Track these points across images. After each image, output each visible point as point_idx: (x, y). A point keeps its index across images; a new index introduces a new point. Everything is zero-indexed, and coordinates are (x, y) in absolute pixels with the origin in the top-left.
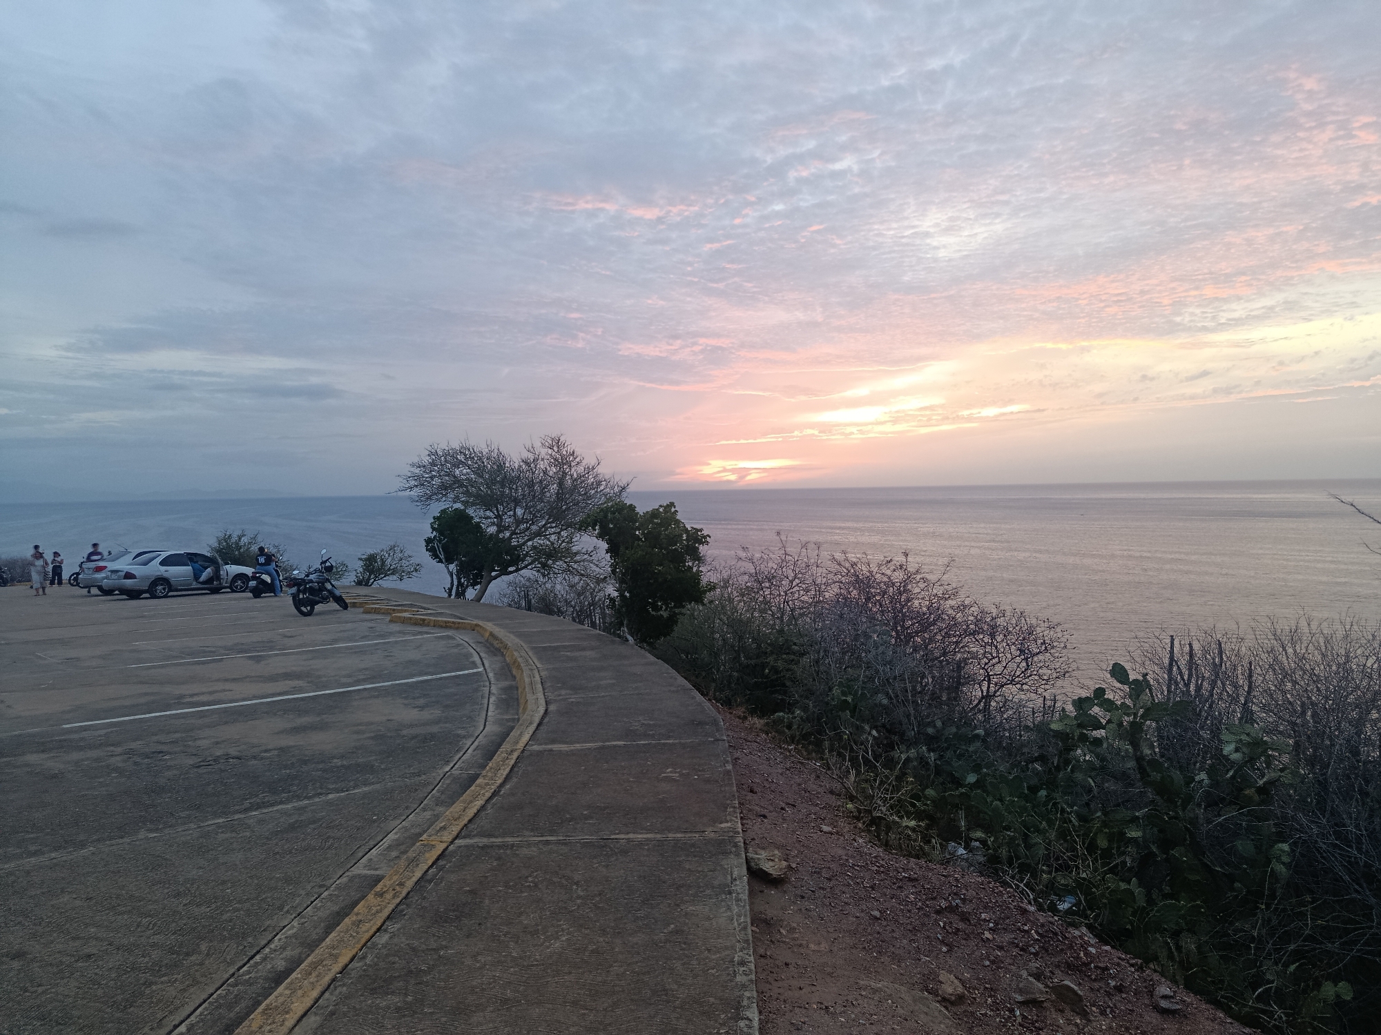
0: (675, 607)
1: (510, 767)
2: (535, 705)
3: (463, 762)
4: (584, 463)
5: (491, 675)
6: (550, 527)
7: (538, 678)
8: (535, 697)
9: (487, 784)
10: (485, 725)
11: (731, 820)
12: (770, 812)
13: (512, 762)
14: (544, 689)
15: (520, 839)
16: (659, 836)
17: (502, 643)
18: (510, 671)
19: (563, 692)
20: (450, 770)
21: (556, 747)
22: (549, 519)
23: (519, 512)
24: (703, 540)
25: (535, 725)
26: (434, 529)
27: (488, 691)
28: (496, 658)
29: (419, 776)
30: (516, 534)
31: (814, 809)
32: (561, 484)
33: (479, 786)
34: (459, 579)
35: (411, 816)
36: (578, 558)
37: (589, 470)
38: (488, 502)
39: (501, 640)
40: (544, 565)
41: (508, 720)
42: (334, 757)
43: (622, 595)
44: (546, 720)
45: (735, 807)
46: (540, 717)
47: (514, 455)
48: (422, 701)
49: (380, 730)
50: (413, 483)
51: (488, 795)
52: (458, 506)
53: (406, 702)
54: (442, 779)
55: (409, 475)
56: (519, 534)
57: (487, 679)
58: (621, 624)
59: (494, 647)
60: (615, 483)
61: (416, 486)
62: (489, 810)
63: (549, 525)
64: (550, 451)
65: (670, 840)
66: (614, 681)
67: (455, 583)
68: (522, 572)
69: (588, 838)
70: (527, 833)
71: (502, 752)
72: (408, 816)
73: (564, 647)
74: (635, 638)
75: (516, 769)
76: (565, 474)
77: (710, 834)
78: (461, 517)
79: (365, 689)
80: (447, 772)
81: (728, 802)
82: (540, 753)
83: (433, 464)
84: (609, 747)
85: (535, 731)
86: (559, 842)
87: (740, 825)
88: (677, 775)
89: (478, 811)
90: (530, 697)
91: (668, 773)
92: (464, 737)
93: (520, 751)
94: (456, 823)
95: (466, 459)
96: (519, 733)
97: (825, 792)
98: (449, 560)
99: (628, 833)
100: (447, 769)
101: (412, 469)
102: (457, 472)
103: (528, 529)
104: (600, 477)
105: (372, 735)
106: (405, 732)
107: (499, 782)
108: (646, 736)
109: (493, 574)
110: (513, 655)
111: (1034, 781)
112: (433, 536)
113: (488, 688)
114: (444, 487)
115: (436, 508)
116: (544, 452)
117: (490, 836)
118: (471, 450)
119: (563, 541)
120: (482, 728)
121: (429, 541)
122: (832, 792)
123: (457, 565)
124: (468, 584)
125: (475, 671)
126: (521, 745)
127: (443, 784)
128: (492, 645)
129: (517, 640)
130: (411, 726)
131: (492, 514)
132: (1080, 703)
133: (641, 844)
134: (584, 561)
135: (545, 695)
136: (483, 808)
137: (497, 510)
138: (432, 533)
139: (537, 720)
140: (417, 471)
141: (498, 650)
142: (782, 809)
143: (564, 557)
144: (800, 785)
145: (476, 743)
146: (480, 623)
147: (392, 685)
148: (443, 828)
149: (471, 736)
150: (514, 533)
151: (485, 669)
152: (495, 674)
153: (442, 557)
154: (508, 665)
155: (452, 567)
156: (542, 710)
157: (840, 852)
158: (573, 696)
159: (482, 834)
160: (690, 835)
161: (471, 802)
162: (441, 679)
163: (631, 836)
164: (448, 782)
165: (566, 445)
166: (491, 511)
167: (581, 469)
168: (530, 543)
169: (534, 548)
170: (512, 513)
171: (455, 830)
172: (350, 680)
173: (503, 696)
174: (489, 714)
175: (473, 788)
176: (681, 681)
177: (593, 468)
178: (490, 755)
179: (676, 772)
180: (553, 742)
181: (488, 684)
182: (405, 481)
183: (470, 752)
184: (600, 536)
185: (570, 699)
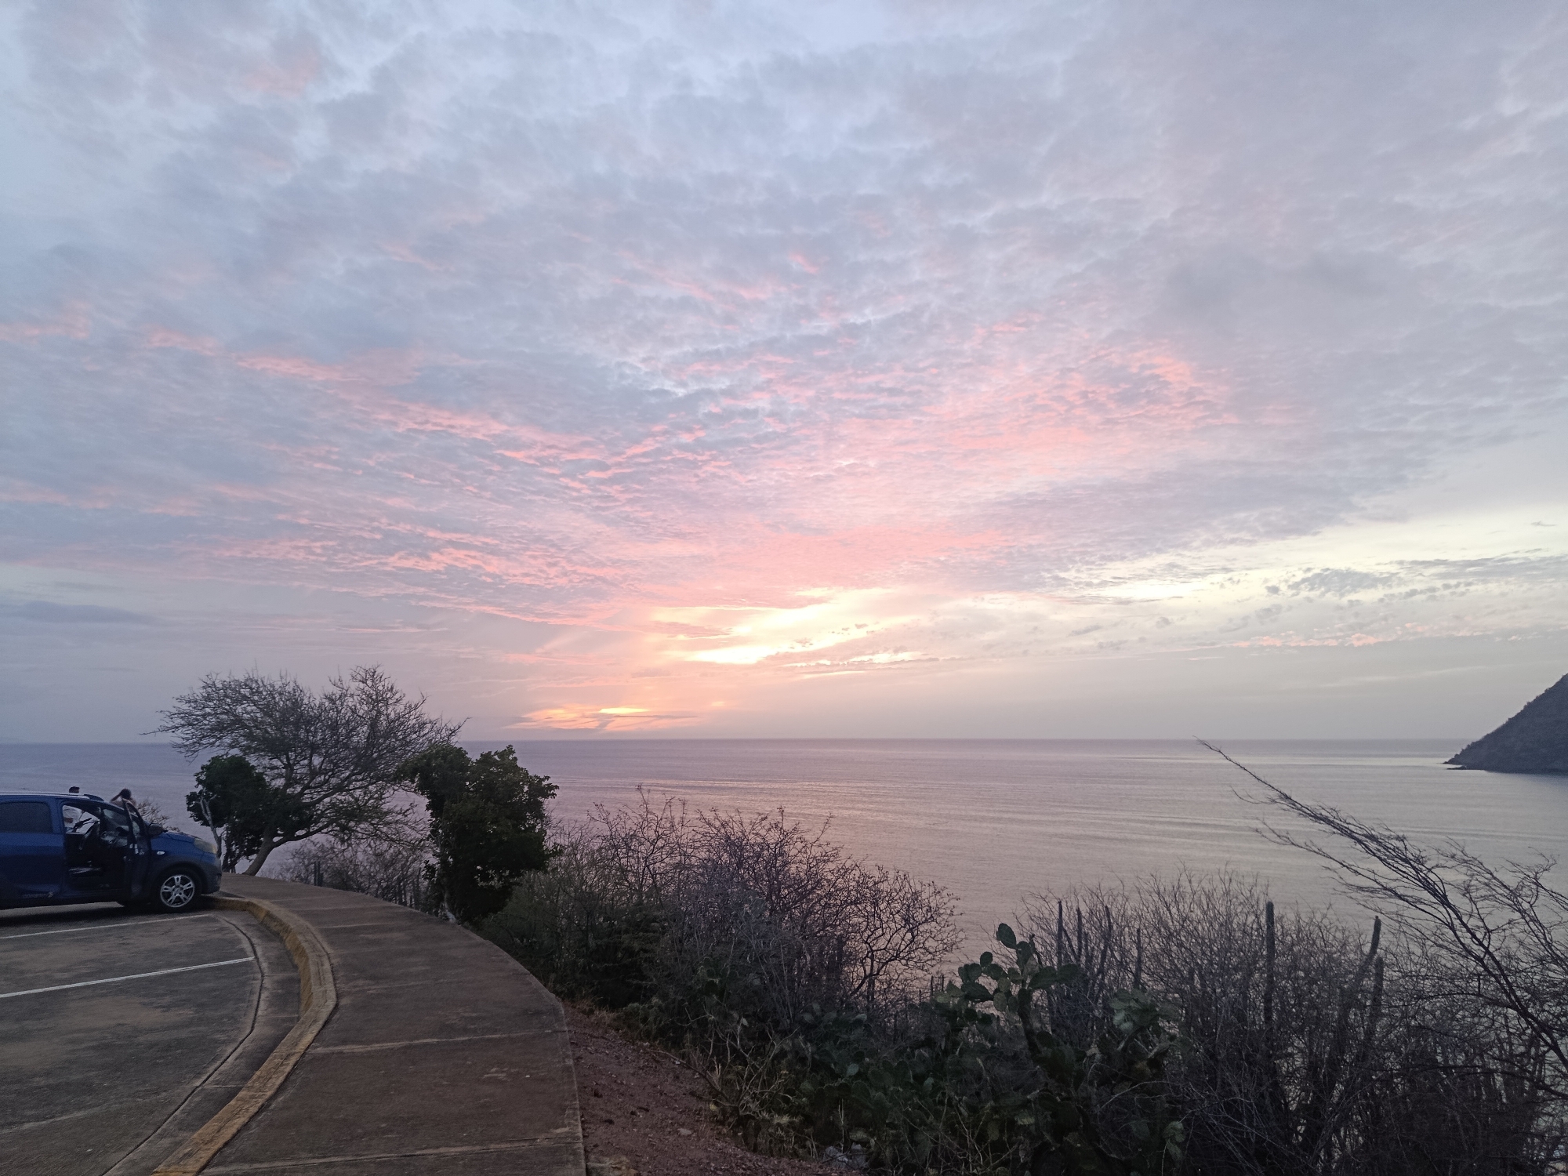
0: (511, 876)
1: (285, 1075)
2: (323, 998)
3: (220, 1074)
4: (404, 702)
5: (264, 965)
6: (355, 780)
7: (327, 966)
8: (322, 989)
9: (252, 1097)
10: (253, 1027)
11: (569, 1124)
12: (618, 1117)
13: (288, 1069)
14: (334, 979)
15: (294, 1163)
16: (477, 1148)
17: (282, 925)
18: (291, 960)
19: (360, 982)
20: (200, 1085)
21: (346, 1049)
22: (353, 770)
23: (317, 761)
24: (548, 791)
25: (321, 1023)
26: (200, 782)
27: (259, 985)
28: (273, 944)
29: (157, 1093)
30: (309, 788)
31: (670, 1114)
32: (374, 724)
33: (242, 1099)
34: (229, 846)
35: (142, 1145)
36: (389, 818)
37: (410, 708)
38: (275, 747)
39: (281, 921)
40: (344, 828)
41: (284, 1020)
42: (34, 1076)
43: (444, 862)
44: (336, 1016)
45: (575, 1109)
46: (329, 1013)
47: (315, 690)
48: (167, 999)
49: (105, 1038)
50: (179, 721)
51: (253, 1110)
52: (235, 752)
53: (146, 1000)
54: (189, 1096)
55: (174, 711)
56: (316, 787)
57: (258, 970)
58: (440, 899)
59: (270, 929)
60: (443, 725)
61: (183, 726)
62: (254, 1129)
63: (354, 777)
64: (362, 685)
65: (491, 1152)
66: (428, 968)
67: (224, 851)
68: (314, 837)
69: (385, 1156)
70: (304, 1154)
71: (275, 1057)
72: (138, 1146)
73: (366, 928)
74: (457, 915)
75: (292, 1078)
76: (379, 713)
77: (542, 1141)
78: (239, 766)
79: (88, 987)
80: (197, 1087)
81: (567, 1103)
82: (325, 1057)
83: (208, 698)
84: (416, 1046)
85: (321, 1029)
86: (347, 1164)
87: (580, 1129)
88: (504, 1075)
89: (239, 1131)
90: (316, 989)
91: (492, 1073)
92: (224, 1042)
93: (300, 1054)
94: (206, 1147)
95: (252, 693)
96: (299, 1033)
97: (684, 1094)
98: (217, 822)
99: (438, 1148)
100: (198, 1084)
101: (179, 705)
102: (239, 709)
103: (326, 781)
104: (425, 718)
105: (95, 1044)
106: (141, 1039)
107: (269, 1093)
108: (465, 1031)
109: (276, 839)
110: (296, 938)
111: (921, 1069)
112: (197, 791)
113: (259, 982)
114: (220, 728)
115: (205, 757)
116: (354, 686)
117: (253, 1161)
118: (260, 682)
119: (371, 798)
120: (248, 1031)
121: (192, 798)
122: (693, 1094)
123: (227, 829)
124: (240, 852)
125: (244, 960)
126: (301, 1047)
127: (190, 1102)
128: (268, 928)
129: (302, 921)
130: (151, 1031)
131: (279, 763)
132: (968, 971)
133: (455, 1159)
134: (397, 822)
135: (335, 987)
136: (246, 1126)
137: (288, 759)
138: (196, 787)
139: (324, 1016)
140: (185, 707)
141: (277, 934)
142: (633, 1113)
143: (370, 817)
144: (655, 1086)
145: (240, 1050)
146: (254, 901)
147: (127, 980)
148: (189, 1155)
149: (234, 1041)
150: (307, 787)
151: (257, 958)
152: (270, 963)
153: (208, 818)
154: (288, 953)
155: (220, 831)
156: (331, 1004)
157: (702, 1155)
158: (374, 987)
159: (243, 1159)
160: (516, 1145)
161: (229, 1120)
162: (196, 971)
163: (442, 1150)
164: (197, 1099)
165: (383, 678)
166: (279, 759)
167: (400, 708)
168: (327, 800)
169: (333, 805)
170: (306, 762)
171: (204, 1156)
172: (66, 975)
173: (280, 991)
174: (260, 1013)
175: (232, 1102)
176: (514, 964)
177: (416, 707)
178: (257, 1064)
179: (503, 1072)
180: (344, 1042)
181: (260, 976)
182: (168, 719)
183: (231, 1059)
184: (422, 789)
185: (369, 990)
